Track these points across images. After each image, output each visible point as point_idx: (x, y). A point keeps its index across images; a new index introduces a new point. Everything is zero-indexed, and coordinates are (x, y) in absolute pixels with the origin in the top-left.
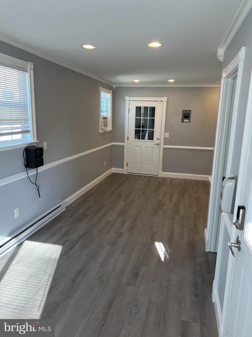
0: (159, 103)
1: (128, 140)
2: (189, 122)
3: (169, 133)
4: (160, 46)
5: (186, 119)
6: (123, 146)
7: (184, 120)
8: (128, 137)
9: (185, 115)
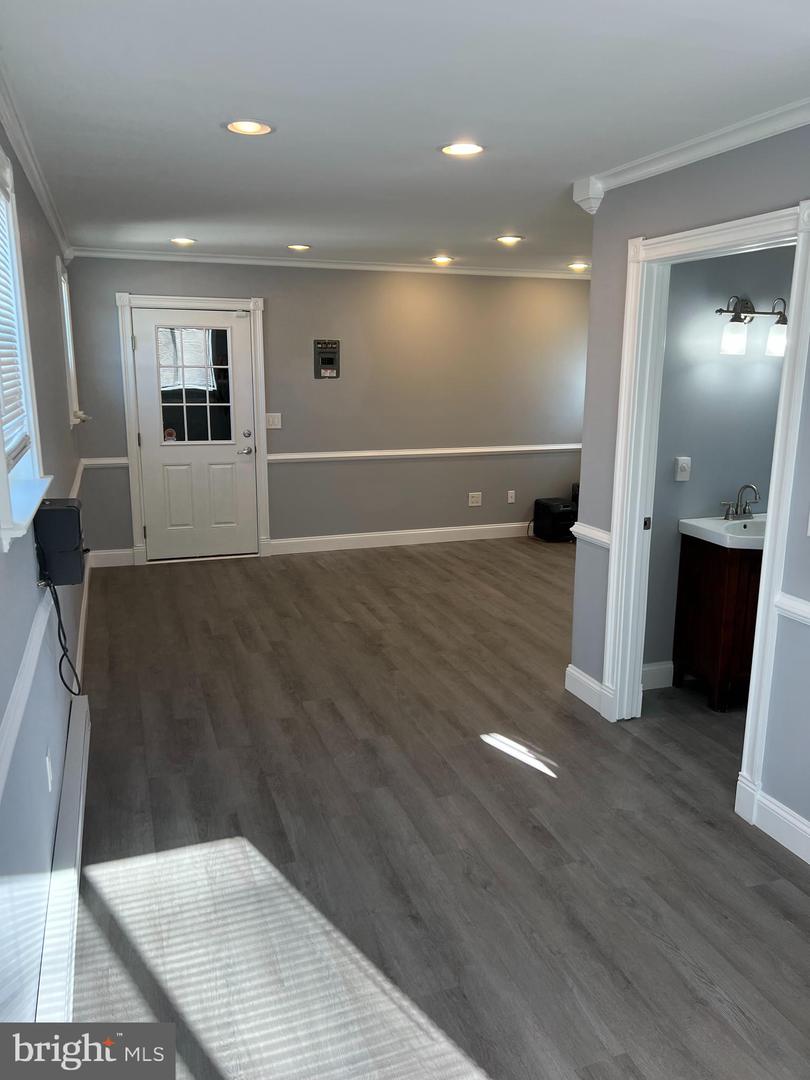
0: (238, 317)
1: (139, 444)
2: (338, 376)
3: (279, 414)
4: (479, 153)
5: (326, 369)
6: (126, 469)
7: (323, 371)
8: (139, 435)
9: (324, 356)
